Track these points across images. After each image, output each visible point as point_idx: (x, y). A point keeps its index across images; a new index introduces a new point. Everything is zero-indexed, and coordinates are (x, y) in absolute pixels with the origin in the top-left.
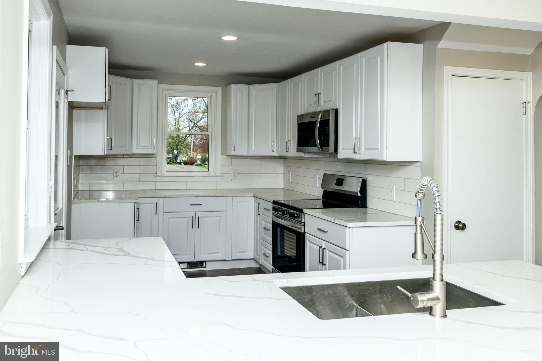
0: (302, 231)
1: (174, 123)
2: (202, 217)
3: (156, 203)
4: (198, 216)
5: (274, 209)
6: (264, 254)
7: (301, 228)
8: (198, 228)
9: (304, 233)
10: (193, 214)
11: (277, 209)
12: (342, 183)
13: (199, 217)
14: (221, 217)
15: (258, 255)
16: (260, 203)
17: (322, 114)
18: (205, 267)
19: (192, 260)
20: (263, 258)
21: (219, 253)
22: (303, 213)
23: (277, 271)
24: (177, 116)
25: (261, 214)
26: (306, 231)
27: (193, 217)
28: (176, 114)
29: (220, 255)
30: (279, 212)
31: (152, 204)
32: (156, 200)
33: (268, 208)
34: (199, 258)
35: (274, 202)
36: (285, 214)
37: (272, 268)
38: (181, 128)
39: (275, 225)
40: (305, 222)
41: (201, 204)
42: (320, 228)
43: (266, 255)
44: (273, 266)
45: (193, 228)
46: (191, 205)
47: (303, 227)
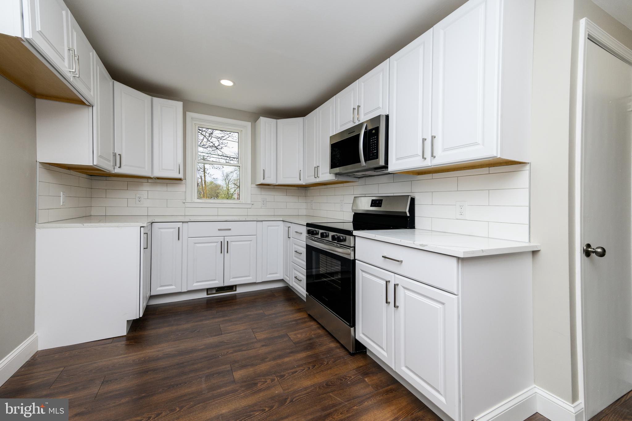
0: (352, 258)
1: (225, 186)
2: (231, 242)
3: (179, 228)
4: (227, 240)
5: (309, 232)
6: (296, 277)
7: (349, 254)
8: (227, 252)
9: (354, 261)
10: (221, 239)
11: (313, 232)
12: (381, 204)
13: (228, 242)
14: (251, 241)
15: (288, 277)
16: (290, 227)
17: (367, 124)
18: (236, 290)
19: (221, 285)
20: (293, 281)
21: (249, 276)
22: (353, 235)
23: (312, 297)
24: (227, 182)
25: (291, 238)
26: (356, 258)
27: (221, 242)
28: (227, 181)
29: (250, 278)
30: (315, 235)
31: (175, 229)
32: (180, 225)
33: (300, 231)
34: (229, 282)
35: (308, 225)
36: (324, 238)
37: (306, 294)
38: (229, 189)
39: (309, 249)
40: (354, 247)
41: (230, 228)
42: (386, 255)
43: (297, 278)
44: (307, 291)
45: (221, 253)
46: (219, 230)
47: (352, 253)
